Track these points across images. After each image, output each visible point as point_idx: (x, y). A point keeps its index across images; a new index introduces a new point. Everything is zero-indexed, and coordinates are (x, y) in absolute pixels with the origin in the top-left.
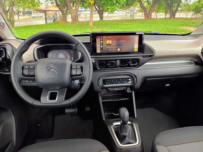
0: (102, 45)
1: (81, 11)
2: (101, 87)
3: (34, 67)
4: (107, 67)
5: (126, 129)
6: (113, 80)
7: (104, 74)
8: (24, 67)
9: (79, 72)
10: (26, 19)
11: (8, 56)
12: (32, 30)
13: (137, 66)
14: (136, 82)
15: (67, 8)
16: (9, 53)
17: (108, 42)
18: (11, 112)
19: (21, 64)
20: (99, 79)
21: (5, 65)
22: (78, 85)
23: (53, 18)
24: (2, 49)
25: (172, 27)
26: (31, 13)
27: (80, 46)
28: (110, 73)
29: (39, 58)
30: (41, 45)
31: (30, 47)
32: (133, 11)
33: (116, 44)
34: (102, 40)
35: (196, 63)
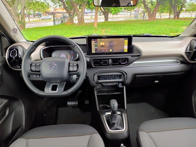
0: (97, 47)
1: (87, 13)
2: (96, 82)
3: (40, 64)
4: (101, 65)
5: (115, 117)
6: (106, 76)
7: (99, 71)
8: (32, 64)
9: (75, 69)
10: (36, 21)
11: (20, 56)
12: (41, 32)
13: (127, 65)
14: (126, 79)
15: (74, 10)
16: (20, 53)
17: (101, 44)
18: (21, 102)
19: (29, 62)
20: (94, 75)
21: (17, 63)
22: (75, 79)
23: (61, 20)
24: (14, 50)
25: (175, 27)
26: (40, 15)
27: (76, 47)
28: (103, 70)
29: (44, 57)
30: (46, 47)
31: (37, 48)
32: (137, 11)
33: (108, 46)
34: (97, 43)
35: (182, 62)
